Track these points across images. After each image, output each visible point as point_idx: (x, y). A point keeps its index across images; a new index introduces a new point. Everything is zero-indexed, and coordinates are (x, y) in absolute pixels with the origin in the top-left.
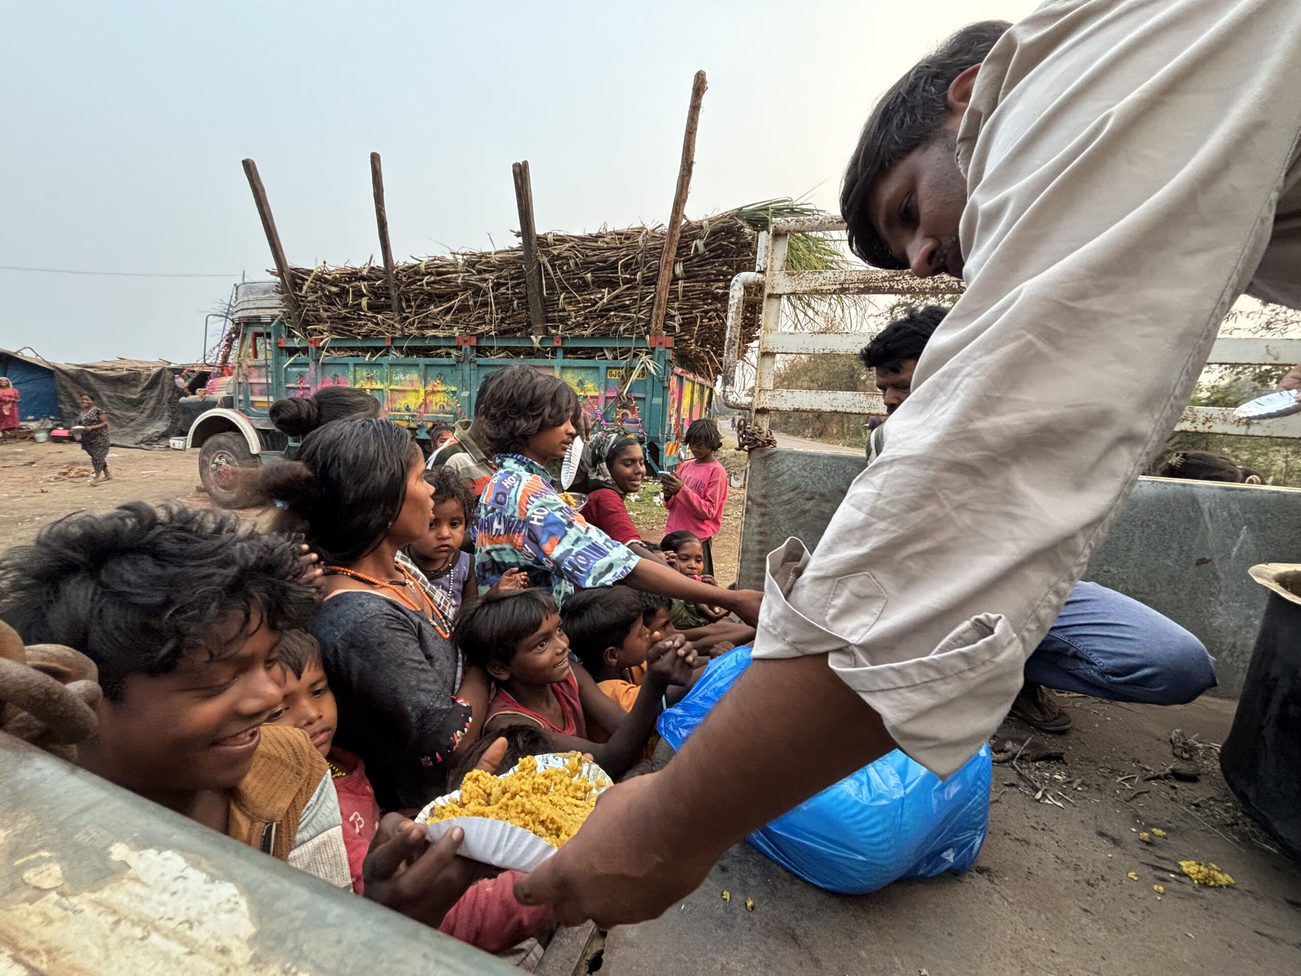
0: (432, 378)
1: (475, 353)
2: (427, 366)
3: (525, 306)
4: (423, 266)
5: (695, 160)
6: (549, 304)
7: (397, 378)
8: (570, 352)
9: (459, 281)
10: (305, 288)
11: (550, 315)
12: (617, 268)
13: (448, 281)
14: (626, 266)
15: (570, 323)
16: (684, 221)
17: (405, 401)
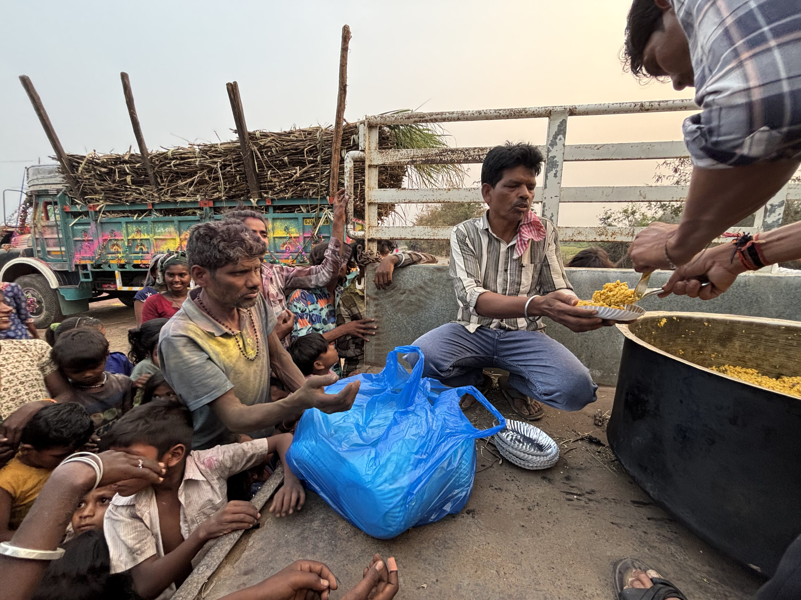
0: (184, 230)
1: (213, 212)
2: (180, 221)
3: (245, 179)
4: (170, 153)
5: (347, 83)
6: (261, 177)
7: (159, 231)
8: (277, 209)
9: (197, 163)
10: (80, 169)
11: (262, 185)
12: (304, 153)
13: (189, 163)
14: (310, 152)
15: (275, 189)
16: (344, 123)
17: (166, 246)
